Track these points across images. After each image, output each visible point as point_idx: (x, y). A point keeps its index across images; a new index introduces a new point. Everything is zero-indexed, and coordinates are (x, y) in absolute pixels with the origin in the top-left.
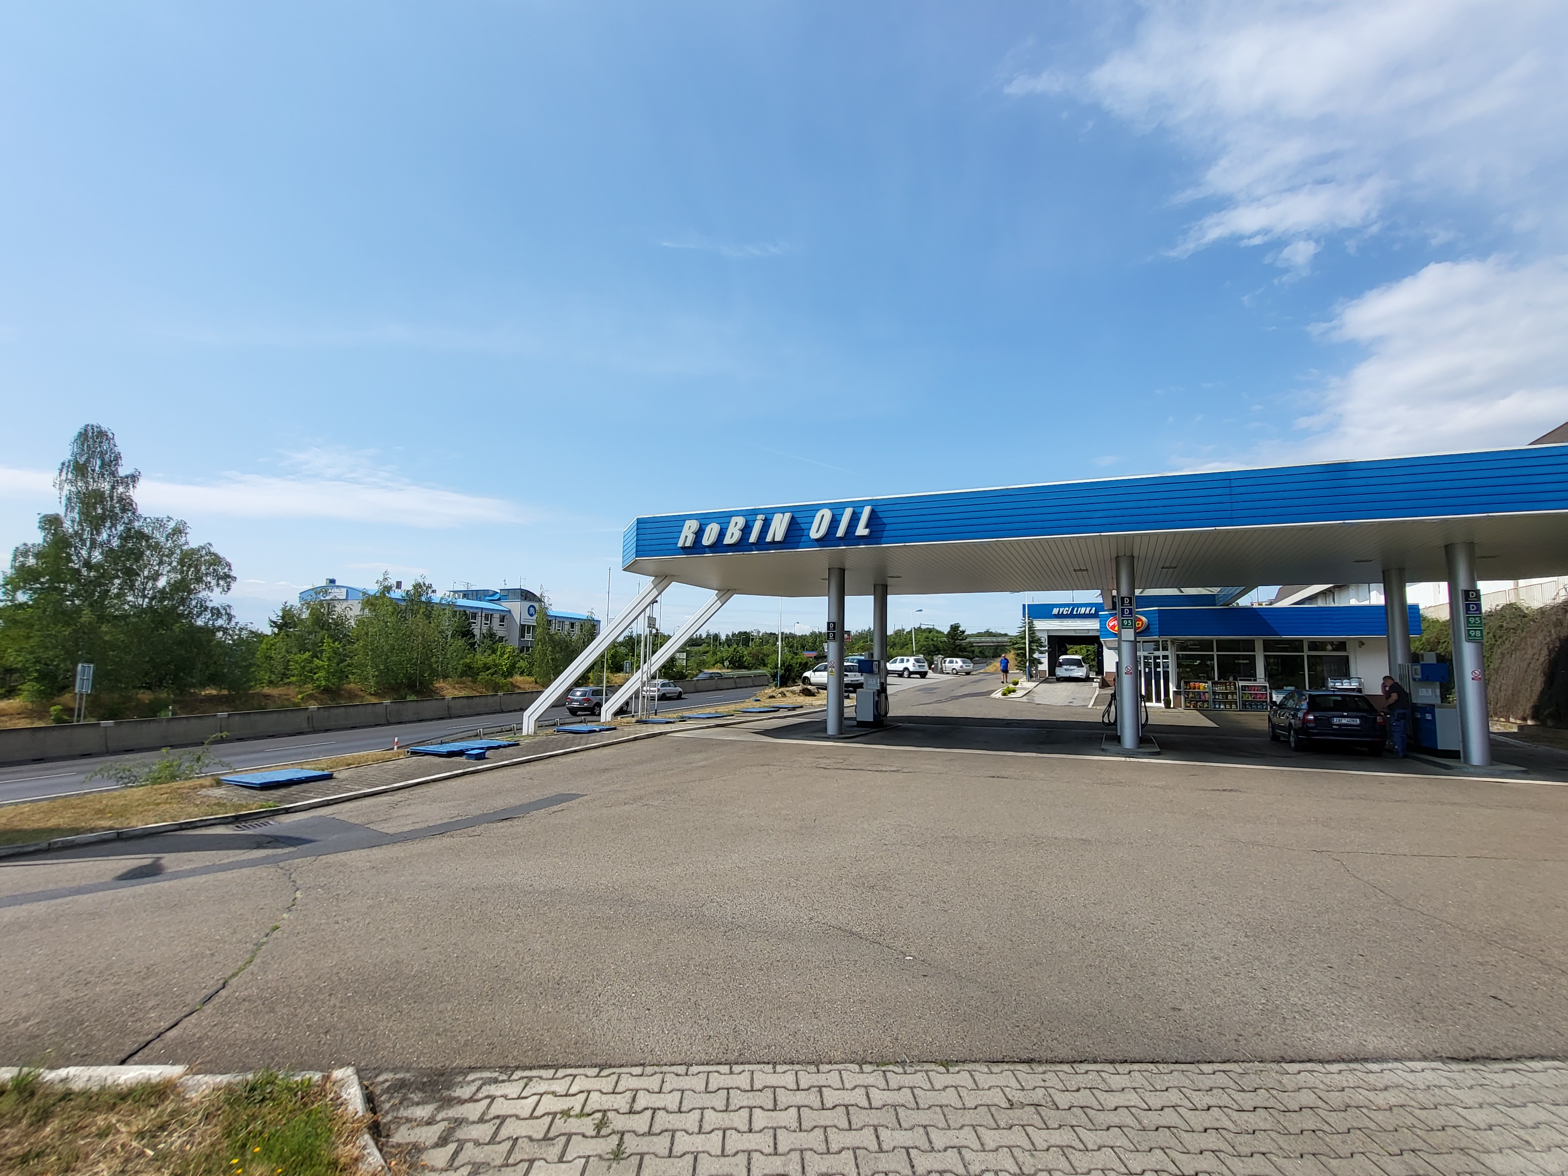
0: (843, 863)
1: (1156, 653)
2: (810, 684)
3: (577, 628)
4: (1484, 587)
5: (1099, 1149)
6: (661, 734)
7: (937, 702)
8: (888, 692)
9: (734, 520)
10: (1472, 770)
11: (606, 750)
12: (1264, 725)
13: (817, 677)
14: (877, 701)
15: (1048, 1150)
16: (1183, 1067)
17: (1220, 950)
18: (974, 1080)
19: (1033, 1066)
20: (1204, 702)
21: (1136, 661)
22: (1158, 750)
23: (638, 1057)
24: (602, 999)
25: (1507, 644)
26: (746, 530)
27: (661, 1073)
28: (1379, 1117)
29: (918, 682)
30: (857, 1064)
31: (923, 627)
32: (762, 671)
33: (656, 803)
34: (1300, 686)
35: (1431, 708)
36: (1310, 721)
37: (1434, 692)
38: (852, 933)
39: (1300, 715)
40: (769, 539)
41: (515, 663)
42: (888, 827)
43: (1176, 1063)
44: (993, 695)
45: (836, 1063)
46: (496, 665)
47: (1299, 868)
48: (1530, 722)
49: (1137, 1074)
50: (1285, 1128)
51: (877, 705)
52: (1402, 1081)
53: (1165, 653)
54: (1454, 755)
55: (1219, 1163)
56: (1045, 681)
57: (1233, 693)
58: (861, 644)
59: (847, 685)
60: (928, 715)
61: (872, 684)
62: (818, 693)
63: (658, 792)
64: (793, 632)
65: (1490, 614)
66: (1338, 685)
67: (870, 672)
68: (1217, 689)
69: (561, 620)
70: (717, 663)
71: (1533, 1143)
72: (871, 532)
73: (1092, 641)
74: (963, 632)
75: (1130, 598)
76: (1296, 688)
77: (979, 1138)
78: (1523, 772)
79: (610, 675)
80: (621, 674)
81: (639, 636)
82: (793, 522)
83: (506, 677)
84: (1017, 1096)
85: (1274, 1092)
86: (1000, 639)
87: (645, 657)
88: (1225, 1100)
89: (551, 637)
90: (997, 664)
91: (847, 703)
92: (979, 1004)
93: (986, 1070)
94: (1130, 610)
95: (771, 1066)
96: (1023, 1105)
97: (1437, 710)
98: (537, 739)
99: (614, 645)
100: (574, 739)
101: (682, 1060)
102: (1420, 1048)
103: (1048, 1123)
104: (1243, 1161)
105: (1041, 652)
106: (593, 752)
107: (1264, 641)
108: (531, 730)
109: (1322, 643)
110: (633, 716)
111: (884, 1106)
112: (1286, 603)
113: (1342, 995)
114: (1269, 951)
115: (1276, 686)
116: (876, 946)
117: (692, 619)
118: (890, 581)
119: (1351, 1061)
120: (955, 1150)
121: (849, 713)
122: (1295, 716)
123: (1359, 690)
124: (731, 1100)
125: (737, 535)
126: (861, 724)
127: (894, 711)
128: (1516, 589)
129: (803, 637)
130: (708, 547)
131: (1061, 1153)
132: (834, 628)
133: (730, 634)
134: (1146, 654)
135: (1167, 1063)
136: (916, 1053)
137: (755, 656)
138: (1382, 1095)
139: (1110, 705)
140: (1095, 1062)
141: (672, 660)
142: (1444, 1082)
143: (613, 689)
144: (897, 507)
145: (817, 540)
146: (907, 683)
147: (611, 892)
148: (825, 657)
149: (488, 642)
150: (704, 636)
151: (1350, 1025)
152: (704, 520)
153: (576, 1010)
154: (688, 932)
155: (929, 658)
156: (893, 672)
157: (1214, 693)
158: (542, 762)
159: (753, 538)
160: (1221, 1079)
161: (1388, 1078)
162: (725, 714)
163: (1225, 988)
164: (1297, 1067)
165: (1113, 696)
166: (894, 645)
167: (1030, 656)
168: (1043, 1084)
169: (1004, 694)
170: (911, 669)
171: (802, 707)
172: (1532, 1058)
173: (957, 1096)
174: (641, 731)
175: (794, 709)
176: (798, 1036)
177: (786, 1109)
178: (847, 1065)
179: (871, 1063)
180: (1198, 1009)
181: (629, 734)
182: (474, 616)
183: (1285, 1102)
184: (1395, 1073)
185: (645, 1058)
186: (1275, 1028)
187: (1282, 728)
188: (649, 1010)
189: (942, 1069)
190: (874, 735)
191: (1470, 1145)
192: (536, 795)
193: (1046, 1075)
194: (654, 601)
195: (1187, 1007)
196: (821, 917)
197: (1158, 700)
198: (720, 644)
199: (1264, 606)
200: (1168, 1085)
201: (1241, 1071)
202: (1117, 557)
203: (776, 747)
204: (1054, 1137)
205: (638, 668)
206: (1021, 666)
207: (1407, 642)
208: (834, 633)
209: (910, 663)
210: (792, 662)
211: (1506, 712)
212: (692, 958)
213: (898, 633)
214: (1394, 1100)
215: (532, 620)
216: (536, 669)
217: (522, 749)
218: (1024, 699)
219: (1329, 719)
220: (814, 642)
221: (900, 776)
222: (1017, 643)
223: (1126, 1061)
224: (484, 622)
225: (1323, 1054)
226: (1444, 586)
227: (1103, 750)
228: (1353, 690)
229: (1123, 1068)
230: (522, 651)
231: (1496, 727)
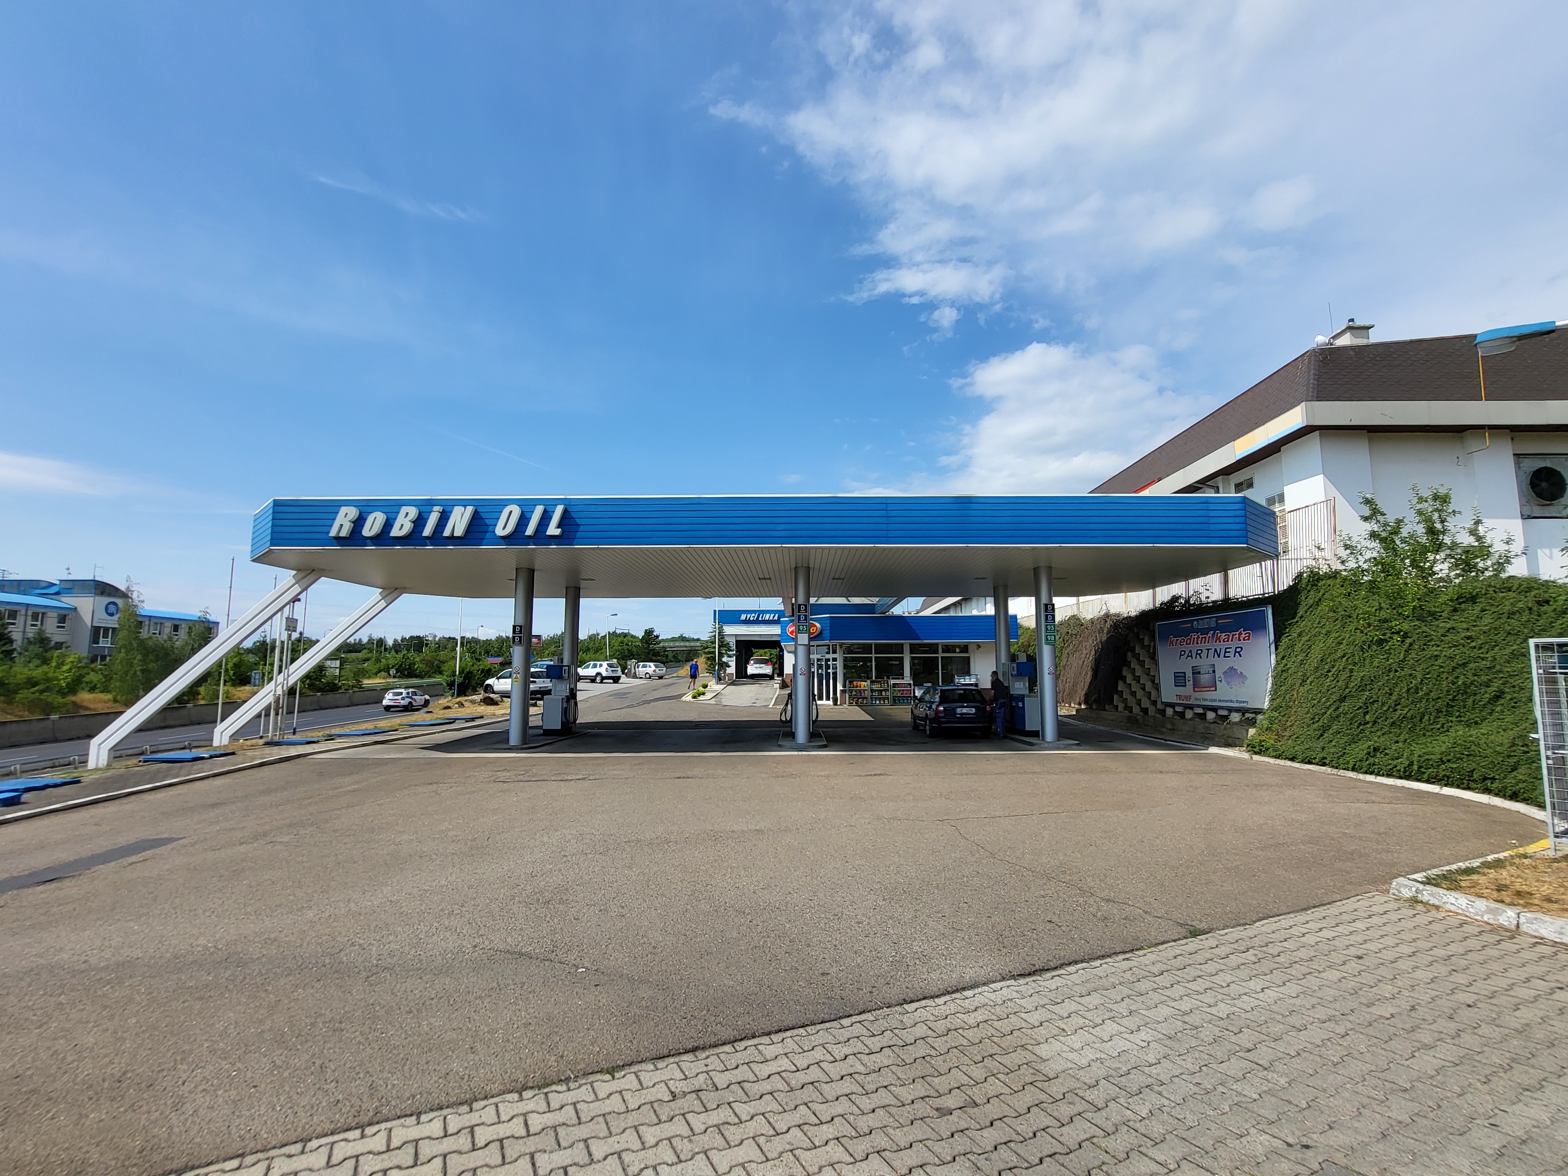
0: (517, 882)
1: (828, 656)
2: (494, 692)
3: (183, 633)
4: (1058, 601)
5: (752, 1118)
6: (298, 756)
7: (628, 707)
8: (578, 699)
9: (404, 510)
10: (1046, 745)
11: (218, 781)
12: (908, 717)
13: (500, 684)
14: (566, 708)
15: (705, 1131)
16: (828, 1025)
17: (863, 915)
18: (639, 1080)
19: (697, 1054)
20: (864, 698)
21: (810, 663)
22: (825, 743)
23: (236, 1146)
24: (186, 1088)
25: (1071, 647)
26: (419, 522)
27: (267, 1159)
28: (969, 1034)
29: (609, 687)
30: (517, 1092)
31: (618, 632)
32: (438, 679)
33: (286, 839)
34: (935, 683)
35: (1021, 698)
36: (941, 712)
37: (1024, 685)
38: (521, 954)
39: (934, 706)
40: (447, 533)
41: (82, 676)
42: (570, 837)
43: (822, 1022)
44: (684, 699)
45: (492, 1097)
46: (48, 680)
47: (927, 836)
48: (1083, 707)
49: (789, 1040)
50: (903, 1060)
51: (565, 711)
52: (987, 1001)
53: (835, 656)
54: (1035, 734)
55: (851, 1104)
56: (733, 683)
57: (886, 690)
58: (553, 649)
59: (534, 692)
60: (619, 720)
61: (561, 689)
62: (502, 701)
63: (290, 826)
64: (476, 636)
65: (1061, 623)
66: (962, 681)
67: (560, 677)
68: (874, 687)
69: (159, 621)
70: (380, 671)
71: (1067, 1029)
72: (563, 532)
73: (774, 644)
74: (657, 637)
75: (806, 606)
76: (933, 684)
77: (640, 1138)
78: (1077, 744)
79: (232, 690)
80: (247, 688)
81: (274, 641)
82: (476, 516)
83: (64, 695)
84: (679, 1087)
85: (896, 1031)
86: (693, 644)
87: (280, 667)
88: (860, 1047)
89: (142, 643)
90: (686, 670)
91: (532, 710)
92: (649, 1003)
93: (652, 1067)
94: (806, 616)
95: (414, 1118)
96: (685, 1094)
97: (1026, 699)
98: (110, 773)
99: (237, 651)
100: (169, 769)
101: (298, 1137)
102: (1001, 971)
103: (707, 1106)
104: (869, 1098)
105: (729, 656)
106: (198, 783)
107: (911, 645)
108: (103, 761)
109: (953, 646)
110: (261, 737)
111: (543, 1130)
112: (928, 612)
113: (950, 938)
114: (900, 910)
115: (918, 683)
116: (547, 963)
117: (346, 621)
118: (583, 584)
119: (953, 992)
120: (616, 1156)
121: (534, 721)
122: (930, 708)
123: (976, 685)
124: (360, 1169)
125: (408, 527)
126: (548, 733)
127: (583, 718)
128: (1078, 604)
129: (488, 642)
130: (371, 538)
131: (717, 1131)
132: (521, 632)
133: (399, 639)
134: (819, 657)
135: (814, 1024)
136: (582, 1066)
137: (429, 663)
138: (973, 1015)
139: (787, 705)
140: (753, 1037)
141: (320, 669)
142: (1015, 995)
143: (232, 706)
144: (592, 508)
145: (503, 538)
146: (598, 689)
147: (212, 953)
148: (511, 663)
149: (36, 649)
150: (365, 640)
151: (954, 963)
152: (365, 509)
153: (145, 1108)
154: (318, 985)
155: (623, 662)
156: (585, 678)
157: (872, 691)
158: (117, 802)
159: (427, 531)
160: (858, 1029)
161: (979, 1000)
162: (387, 729)
163: (864, 947)
164: (915, 1005)
165: (790, 695)
166: (588, 650)
167: (720, 659)
168: (705, 1069)
169: (694, 697)
170: (604, 674)
171: (482, 717)
172: (1070, 964)
173: (621, 1101)
174: (271, 755)
175: (473, 719)
176: (451, 1076)
177: (429, 1161)
178: (504, 1096)
179: (532, 1088)
180: (842, 971)
181: (253, 759)
182: (13, 614)
183: (904, 1038)
184: (983, 995)
185: (245, 1147)
186: (901, 976)
187: (921, 719)
188: (255, 1087)
189: (608, 1077)
190: (560, 743)
191: (1028, 1042)
192: (103, 844)
193: (709, 1060)
194: (296, 599)
195: (833, 970)
196: (487, 943)
197: (828, 699)
198: (386, 649)
199: (912, 615)
200: (814, 1044)
201: (872, 1018)
202: (796, 568)
203: (448, 763)
204: (712, 1118)
205: (271, 679)
206: (711, 670)
207: (1009, 645)
208: (520, 637)
209: (603, 669)
210: (473, 668)
211: (1069, 699)
212: (321, 1015)
213: (592, 638)
214: (980, 1017)
215: (112, 622)
216: (115, 684)
217: (84, 787)
218: (713, 702)
219: (954, 709)
220: (500, 647)
221: (586, 784)
222: (707, 647)
223: (780, 1031)
224: (29, 622)
225: (935, 990)
226: (1033, 599)
227: (779, 746)
228: (971, 685)
229: (776, 1038)
230: (93, 660)
231: (1063, 712)
